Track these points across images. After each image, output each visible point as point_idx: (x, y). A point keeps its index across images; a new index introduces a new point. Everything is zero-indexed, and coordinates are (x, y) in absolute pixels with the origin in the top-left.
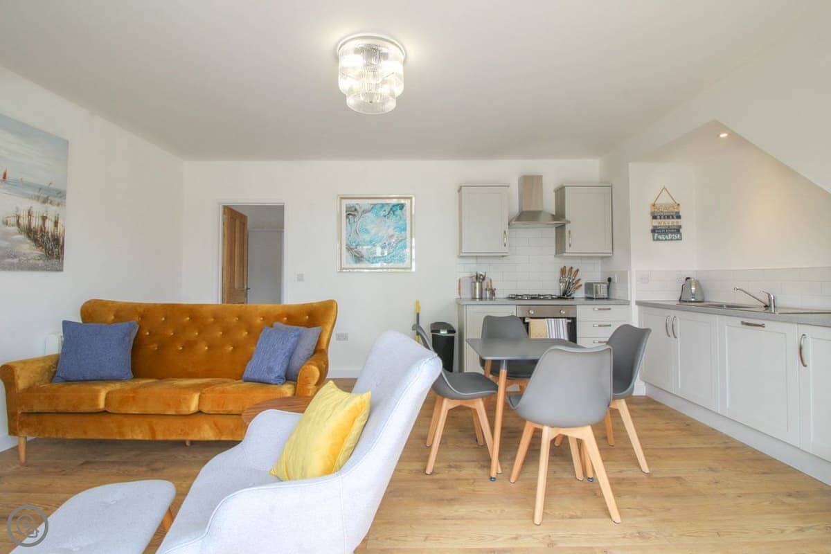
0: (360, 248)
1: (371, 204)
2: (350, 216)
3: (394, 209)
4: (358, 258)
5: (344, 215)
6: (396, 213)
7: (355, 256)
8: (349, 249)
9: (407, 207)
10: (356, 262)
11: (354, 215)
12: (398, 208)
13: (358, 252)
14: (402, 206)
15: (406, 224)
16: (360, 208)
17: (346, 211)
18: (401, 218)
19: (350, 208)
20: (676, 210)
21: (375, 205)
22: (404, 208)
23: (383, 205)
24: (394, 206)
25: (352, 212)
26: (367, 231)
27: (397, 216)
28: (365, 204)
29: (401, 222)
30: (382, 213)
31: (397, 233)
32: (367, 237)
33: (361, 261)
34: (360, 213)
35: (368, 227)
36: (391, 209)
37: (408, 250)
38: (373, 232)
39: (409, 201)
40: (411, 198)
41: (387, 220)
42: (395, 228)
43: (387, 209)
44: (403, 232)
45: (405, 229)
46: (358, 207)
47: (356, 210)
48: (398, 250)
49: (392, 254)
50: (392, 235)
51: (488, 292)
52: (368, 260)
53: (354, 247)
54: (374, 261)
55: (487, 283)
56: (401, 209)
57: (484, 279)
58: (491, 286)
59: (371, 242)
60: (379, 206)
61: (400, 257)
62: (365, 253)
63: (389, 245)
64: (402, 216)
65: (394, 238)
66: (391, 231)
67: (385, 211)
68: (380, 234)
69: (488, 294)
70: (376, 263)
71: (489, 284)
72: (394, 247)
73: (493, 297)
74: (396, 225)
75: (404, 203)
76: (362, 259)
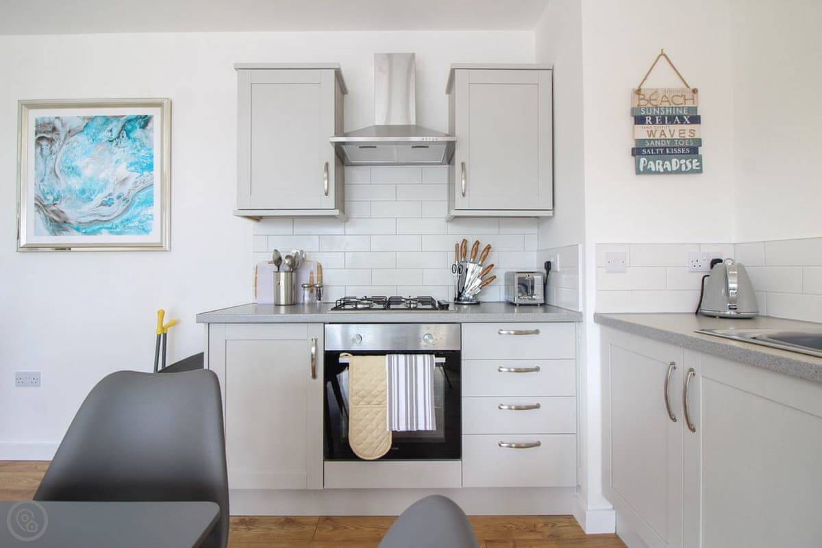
0: (62, 206)
1: (84, 118)
2: (43, 141)
3: (129, 127)
4: (59, 224)
5: (32, 139)
6: (132, 135)
7: (52, 220)
8: (40, 205)
9: (155, 124)
10: (54, 233)
11: (51, 141)
12: (137, 124)
13: (58, 213)
14: (145, 121)
15: (152, 157)
16: (63, 125)
17: (36, 134)
18: (142, 144)
19: (43, 125)
21: (92, 119)
23: (107, 120)
24: (130, 121)
25: (46, 134)
26: (73, 170)
27: (135, 140)
28: (74, 116)
29: (143, 153)
30: (105, 135)
31: (139, 174)
32: (75, 183)
33: (63, 229)
34: (62, 136)
35: (78, 163)
36: (124, 126)
37: (155, 210)
38: (87, 173)
39: (159, 109)
40: (159, 105)
41: (116, 150)
42: (132, 164)
43: (116, 127)
44: (146, 173)
45: (150, 167)
46: (58, 124)
47: (54, 129)
48: (137, 206)
49: (125, 216)
50: (126, 179)
51: (307, 292)
52: (78, 230)
53: (50, 202)
54: (89, 230)
55: (312, 273)
56: (144, 127)
57: (295, 265)
58: (321, 279)
59: (83, 192)
60: (99, 121)
61: (139, 222)
62: (71, 214)
63: (119, 197)
64: (144, 139)
65: (130, 184)
66: (122, 171)
67: (111, 131)
68: (102, 176)
69: (306, 296)
70: (94, 233)
71: (315, 276)
72: (128, 202)
73: (318, 301)
74: (132, 160)
75: (149, 114)
76: (66, 226)
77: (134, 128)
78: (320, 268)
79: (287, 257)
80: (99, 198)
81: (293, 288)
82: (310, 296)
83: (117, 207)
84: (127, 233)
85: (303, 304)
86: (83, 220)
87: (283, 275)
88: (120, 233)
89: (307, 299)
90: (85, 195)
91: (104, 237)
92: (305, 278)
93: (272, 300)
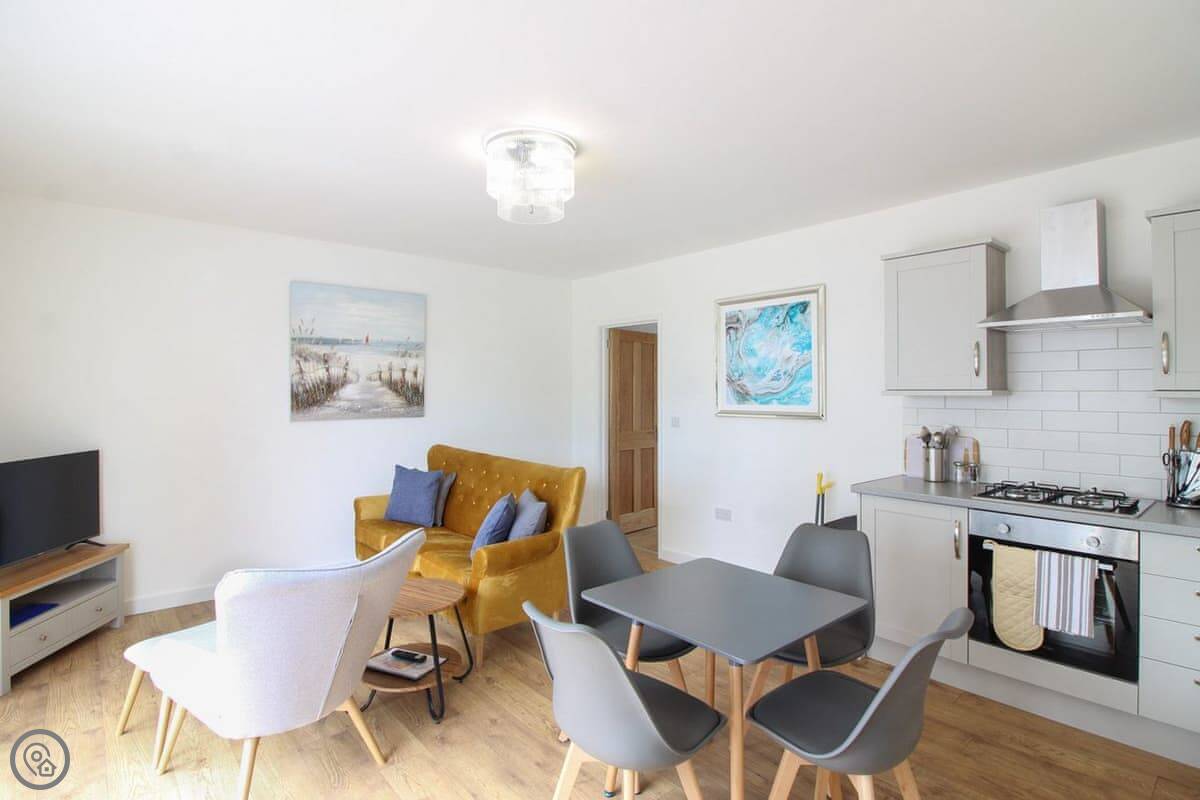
0: (745, 381)
1: (758, 309)
2: (732, 331)
3: (791, 313)
4: (743, 396)
5: (723, 328)
6: (795, 320)
7: (738, 392)
8: (730, 381)
9: (812, 309)
10: (739, 402)
11: (736, 329)
12: (798, 310)
13: (742, 387)
14: (804, 306)
15: (810, 337)
16: (744, 316)
17: (726, 324)
18: (803, 328)
19: (731, 318)
21: (764, 309)
22: (808, 310)
23: (775, 308)
24: (792, 308)
25: (733, 325)
26: (752, 352)
27: (796, 324)
28: (750, 309)
29: (804, 334)
30: (774, 321)
31: (798, 353)
32: (754, 362)
33: (747, 400)
34: (744, 326)
35: (756, 346)
36: (788, 313)
37: (813, 384)
38: (761, 353)
39: (815, 295)
40: (816, 291)
41: (782, 333)
42: (794, 345)
43: (782, 313)
44: (806, 352)
45: (809, 347)
46: (741, 316)
47: (738, 320)
48: (799, 382)
49: (791, 389)
50: (789, 358)
51: (959, 471)
52: (756, 400)
53: (737, 377)
54: (763, 400)
55: (966, 450)
56: (803, 312)
57: (946, 442)
58: (978, 457)
59: (759, 369)
60: (770, 311)
61: (801, 394)
62: (750, 387)
63: (785, 373)
64: (804, 323)
65: (793, 363)
66: (788, 350)
67: (778, 318)
68: (772, 356)
69: (959, 475)
70: (767, 403)
71: (971, 453)
72: (792, 377)
73: (973, 482)
74: (794, 341)
75: (807, 300)
76: (748, 397)
77: (796, 313)
78: (977, 445)
79: (937, 434)
80: (770, 374)
81: (945, 465)
82: (963, 474)
83: (783, 382)
84: (792, 404)
85: (956, 482)
86: (759, 392)
87: (932, 452)
88: (785, 404)
89: (959, 478)
90: (759, 372)
91: (775, 407)
92: (958, 455)
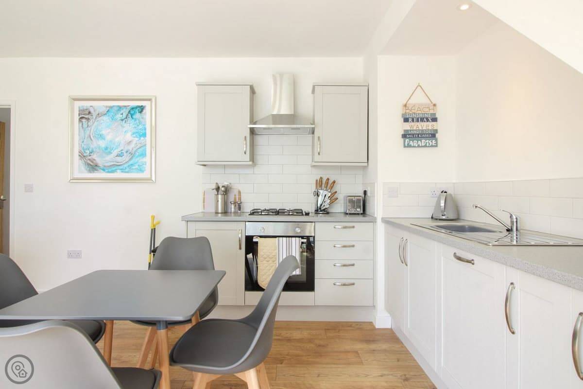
0: (94, 156)
1: (107, 107)
2: (84, 120)
3: (132, 112)
4: (93, 167)
5: (77, 118)
6: (134, 117)
7: (89, 164)
8: (82, 156)
9: (147, 110)
10: (90, 171)
11: (88, 119)
12: (137, 110)
13: (92, 160)
14: (142, 109)
15: (145, 129)
16: (95, 111)
17: (79, 115)
18: (140, 122)
19: (84, 110)
20: (432, 112)
21: (111, 107)
22: (144, 111)
23: (120, 108)
24: (133, 109)
25: (85, 116)
26: (101, 137)
27: (136, 120)
28: (100, 106)
29: (141, 127)
30: (119, 116)
31: (137, 139)
32: (102, 144)
33: (96, 170)
34: (94, 117)
35: (103, 132)
36: (129, 112)
37: (147, 159)
38: (109, 138)
39: (149, 102)
40: (150, 100)
41: (125, 125)
42: (134, 133)
43: (125, 112)
44: (142, 138)
45: (144, 135)
46: (92, 110)
47: (90, 113)
48: (137, 157)
49: (131, 162)
50: (130, 142)
51: (233, 206)
52: (104, 170)
53: (88, 154)
54: (110, 170)
55: (235, 195)
56: (141, 112)
57: (227, 190)
58: (240, 199)
59: (106, 148)
60: (116, 109)
61: (139, 166)
62: (99, 161)
63: (127, 152)
64: (141, 119)
65: (133, 145)
66: (129, 137)
67: (122, 114)
68: (117, 140)
69: (232, 208)
70: (112, 172)
71: (237, 197)
72: (132, 155)
73: (239, 211)
74: (135, 131)
75: (143, 105)
76: (97, 168)
77: (135, 113)
78: (240, 192)
79: (223, 187)
80: (115, 152)
81: (225, 204)
82: (234, 208)
83: (126, 158)
84: (131, 172)
86: (106, 165)
87: (220, 196)
88: (128, 172)
89: (233, 210)
90: (107, 150)
91: (119, 175)
92: (231, 198)
93: (214, 211)
